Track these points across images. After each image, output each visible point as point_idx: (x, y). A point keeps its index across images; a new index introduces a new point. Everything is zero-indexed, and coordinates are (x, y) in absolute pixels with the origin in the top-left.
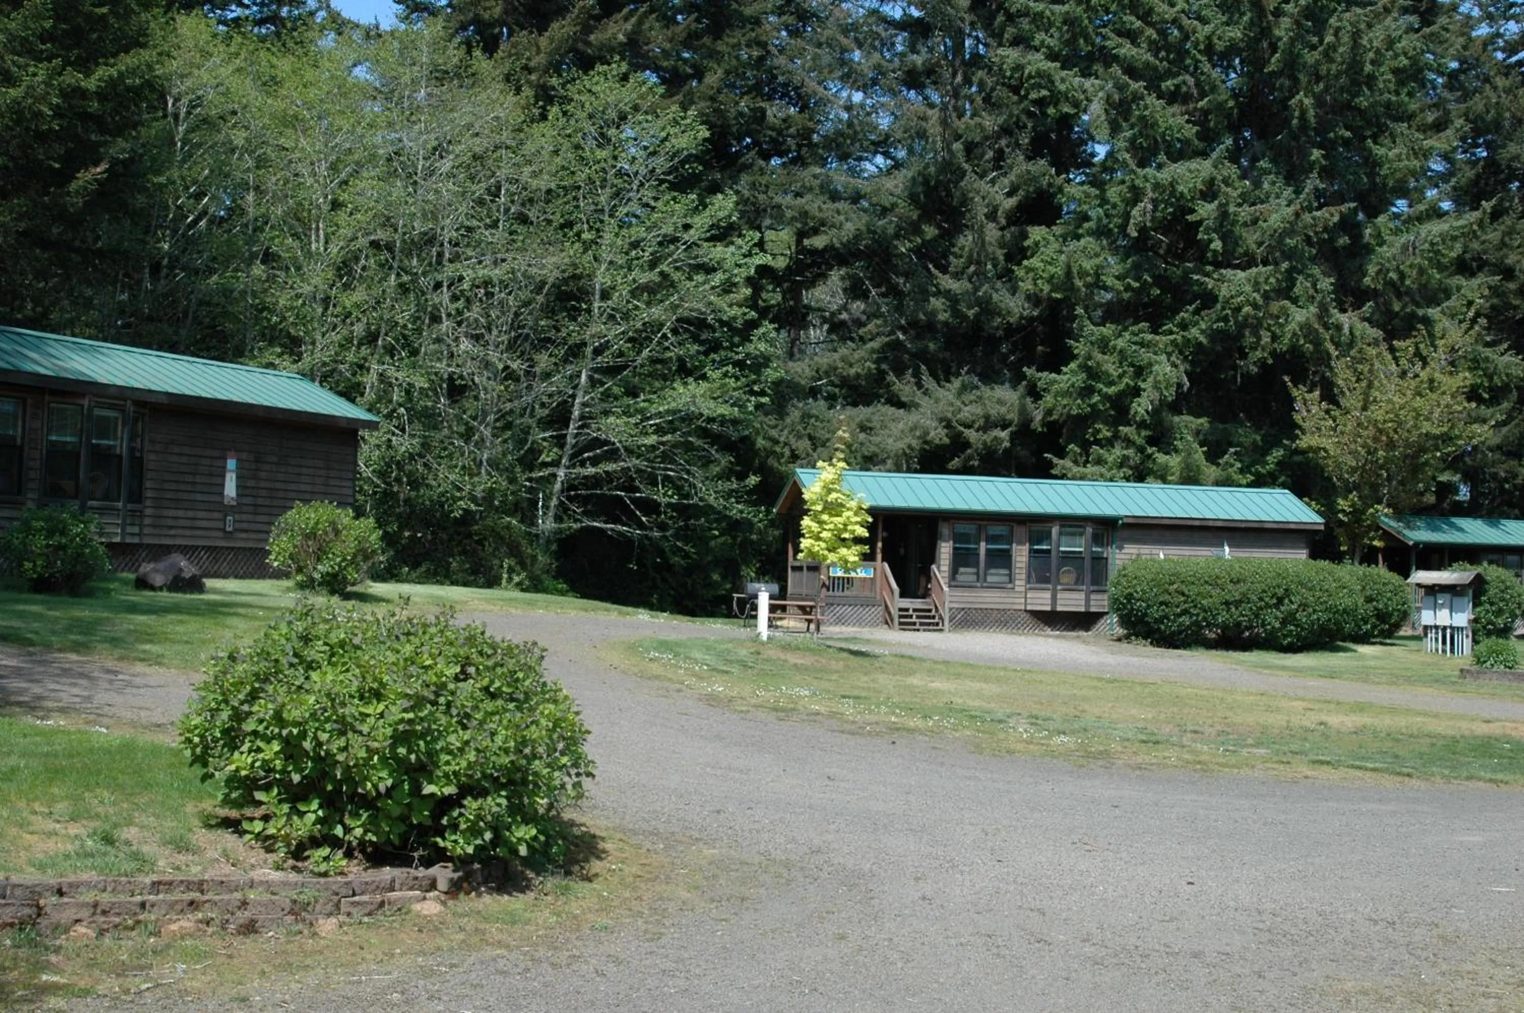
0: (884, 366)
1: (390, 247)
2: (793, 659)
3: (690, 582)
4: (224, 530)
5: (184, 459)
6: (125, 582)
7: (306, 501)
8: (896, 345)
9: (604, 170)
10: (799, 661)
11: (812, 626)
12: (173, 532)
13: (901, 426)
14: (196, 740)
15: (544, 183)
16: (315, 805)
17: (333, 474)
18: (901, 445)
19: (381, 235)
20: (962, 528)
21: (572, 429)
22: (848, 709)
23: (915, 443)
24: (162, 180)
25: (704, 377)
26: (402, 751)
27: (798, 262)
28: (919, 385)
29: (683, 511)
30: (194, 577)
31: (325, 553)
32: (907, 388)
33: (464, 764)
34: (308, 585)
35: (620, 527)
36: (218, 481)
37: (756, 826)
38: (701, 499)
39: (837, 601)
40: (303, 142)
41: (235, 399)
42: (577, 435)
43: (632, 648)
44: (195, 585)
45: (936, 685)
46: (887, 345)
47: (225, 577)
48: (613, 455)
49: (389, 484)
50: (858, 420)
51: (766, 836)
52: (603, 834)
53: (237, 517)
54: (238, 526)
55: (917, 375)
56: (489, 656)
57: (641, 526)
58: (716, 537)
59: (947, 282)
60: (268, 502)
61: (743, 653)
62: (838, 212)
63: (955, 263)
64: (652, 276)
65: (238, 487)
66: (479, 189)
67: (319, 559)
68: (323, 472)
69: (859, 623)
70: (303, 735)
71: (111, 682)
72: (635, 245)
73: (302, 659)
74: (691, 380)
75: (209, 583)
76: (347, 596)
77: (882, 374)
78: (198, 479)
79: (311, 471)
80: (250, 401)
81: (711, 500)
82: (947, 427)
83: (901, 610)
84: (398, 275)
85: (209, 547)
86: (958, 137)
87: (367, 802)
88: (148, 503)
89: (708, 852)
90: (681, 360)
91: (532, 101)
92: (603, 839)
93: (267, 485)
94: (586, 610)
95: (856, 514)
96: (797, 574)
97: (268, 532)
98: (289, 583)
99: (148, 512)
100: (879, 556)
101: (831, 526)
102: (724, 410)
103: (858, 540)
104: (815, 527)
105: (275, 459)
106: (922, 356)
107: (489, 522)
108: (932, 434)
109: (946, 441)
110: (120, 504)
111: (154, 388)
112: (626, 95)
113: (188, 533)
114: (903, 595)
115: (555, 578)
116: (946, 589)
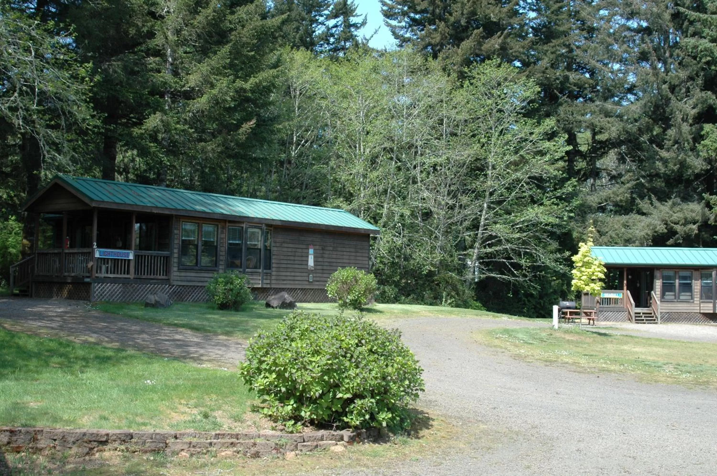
0: (634, 196)
1: (392, 150)
2: (568, 337)
3: (542, 302)
4: (308, 281)
5: (290, 250)
6: (262, 305)
7: (343, 267)
8: (640, 185)
9: (492, 110)
10: (570, 338)
11: (591, 322)
12: (285, 282)
13: (643, 224)
14: (246, 373)
15: (461, 117)
16: (292, 402)
17: (358, 254)
18: (643, 233)
19: (387, 145)
20: (667, 273)
21: (480, 231)
22: (583, 361)
23: (649, 232)
24: (280, 126)
25: (542, 204)
26: (326, 378)
27: (593, 147)
28: (652, 204)
29: (534, 268)
30: (291, 302)
31: (352, 291)
32: (646, 206)
33: (355, 384)
34: (344, 305)
35: (504, 277)
36: (304, 259)
37: (511, 415)
38: (543, 263)
39: (605, 309)
40: (352, 105)
41: (312, 222)
42: (483, 233)
43: (490, 333)
44: (291, 306)
45: (637, 349)
46: (636, 185)
47: (309, 302)
48: (500, 242)
49: (393, 258)
50: (622, 222)
51: (513, 420)
52: (433, 418)
53: (315, 275)
54: (315, 279)
55: (650, 199)
56: (372, 335)
57: (514, 275)
58: (554, 280)
59: (664, 154)
60: (328, 268)
61: (544, 334)
62: (609, 122)
63: (668, 143)
64: (515, 158)
65: (314, 261)
66: (431, 122)
67: (348, 293)
68: (353, 254)
69: (616, 320)
70: (285, 370)
71: (237, 348)
72: (507, 143)
73: (289, 337)
74: (536, 205)
75: (298, 304)
76: (362, 310)
77: (633, 199)
78: (296, 258)
79: (348, 254)
80: (319, 223)
81: (548, 263)
82: (665, 224)
83: (636, 313)
84: (396, 162)
85: (302, 289)
86: (665, 82)
87: (312, 401)
88: (274, 269)
89: (482, 426)
90: (531, 197)
91: (456, 79)
92: (433, 420)
93: (329, 260)
94: (477, 315)
95: (598, 267)
96: (587, 297)
97: (326, 281)
98: (337, 304)
99: (274, 273)
100: (625, 288)
101: (586, 273)
102: (552, 220)
103: (600, 280)
104: (578, 274)
105: (331, 248)
106: (653, 190)
107: (442, 275)
108: (658, 228)
109: (666, 231)
110: (260, 270)
111: (274, 218)
112: (501, 73)
113: (292, 282)
114: (637, 306)
115: (476, 300)
116: (658, 302)
